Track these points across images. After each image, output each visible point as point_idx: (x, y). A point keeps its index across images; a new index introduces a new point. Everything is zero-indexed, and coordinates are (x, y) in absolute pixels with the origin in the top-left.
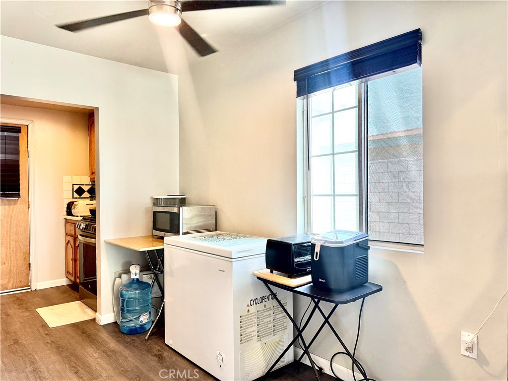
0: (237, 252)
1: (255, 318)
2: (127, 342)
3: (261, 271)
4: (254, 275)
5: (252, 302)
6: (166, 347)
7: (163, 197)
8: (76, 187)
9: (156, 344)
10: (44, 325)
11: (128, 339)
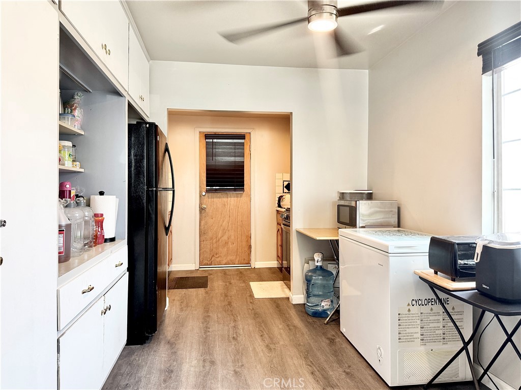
0: (395, 247)
1: (419, 319)
2: (308, 322)
3: (424, 271)
4: (415, 273)
5: (414, 302)
6: (341, 335)
7: (348, 192)
8: (286, 183)
9: (333, 329)
10: (252, 296)
11: (310, 320)
